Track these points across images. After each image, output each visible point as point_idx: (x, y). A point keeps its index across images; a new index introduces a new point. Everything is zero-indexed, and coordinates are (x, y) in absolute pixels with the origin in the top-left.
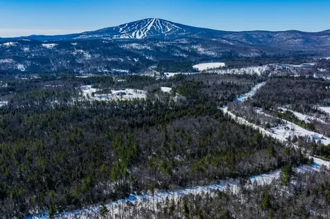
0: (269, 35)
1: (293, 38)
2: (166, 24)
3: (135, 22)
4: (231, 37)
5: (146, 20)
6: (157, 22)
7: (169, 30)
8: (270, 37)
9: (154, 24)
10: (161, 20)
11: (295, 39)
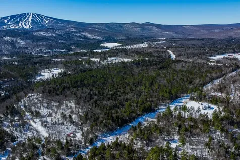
0: (120, 25)
1: (135, 27)
2: (42, 17)
3: (16, 15)
4: (97, 26)
5: (25, 14)
6: (35, 15)
7: (47, 22)
8: (121, 27)
9: (33, 17)
10: (38, 15)
11: (137, 28)
